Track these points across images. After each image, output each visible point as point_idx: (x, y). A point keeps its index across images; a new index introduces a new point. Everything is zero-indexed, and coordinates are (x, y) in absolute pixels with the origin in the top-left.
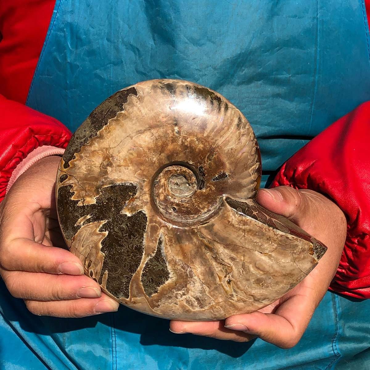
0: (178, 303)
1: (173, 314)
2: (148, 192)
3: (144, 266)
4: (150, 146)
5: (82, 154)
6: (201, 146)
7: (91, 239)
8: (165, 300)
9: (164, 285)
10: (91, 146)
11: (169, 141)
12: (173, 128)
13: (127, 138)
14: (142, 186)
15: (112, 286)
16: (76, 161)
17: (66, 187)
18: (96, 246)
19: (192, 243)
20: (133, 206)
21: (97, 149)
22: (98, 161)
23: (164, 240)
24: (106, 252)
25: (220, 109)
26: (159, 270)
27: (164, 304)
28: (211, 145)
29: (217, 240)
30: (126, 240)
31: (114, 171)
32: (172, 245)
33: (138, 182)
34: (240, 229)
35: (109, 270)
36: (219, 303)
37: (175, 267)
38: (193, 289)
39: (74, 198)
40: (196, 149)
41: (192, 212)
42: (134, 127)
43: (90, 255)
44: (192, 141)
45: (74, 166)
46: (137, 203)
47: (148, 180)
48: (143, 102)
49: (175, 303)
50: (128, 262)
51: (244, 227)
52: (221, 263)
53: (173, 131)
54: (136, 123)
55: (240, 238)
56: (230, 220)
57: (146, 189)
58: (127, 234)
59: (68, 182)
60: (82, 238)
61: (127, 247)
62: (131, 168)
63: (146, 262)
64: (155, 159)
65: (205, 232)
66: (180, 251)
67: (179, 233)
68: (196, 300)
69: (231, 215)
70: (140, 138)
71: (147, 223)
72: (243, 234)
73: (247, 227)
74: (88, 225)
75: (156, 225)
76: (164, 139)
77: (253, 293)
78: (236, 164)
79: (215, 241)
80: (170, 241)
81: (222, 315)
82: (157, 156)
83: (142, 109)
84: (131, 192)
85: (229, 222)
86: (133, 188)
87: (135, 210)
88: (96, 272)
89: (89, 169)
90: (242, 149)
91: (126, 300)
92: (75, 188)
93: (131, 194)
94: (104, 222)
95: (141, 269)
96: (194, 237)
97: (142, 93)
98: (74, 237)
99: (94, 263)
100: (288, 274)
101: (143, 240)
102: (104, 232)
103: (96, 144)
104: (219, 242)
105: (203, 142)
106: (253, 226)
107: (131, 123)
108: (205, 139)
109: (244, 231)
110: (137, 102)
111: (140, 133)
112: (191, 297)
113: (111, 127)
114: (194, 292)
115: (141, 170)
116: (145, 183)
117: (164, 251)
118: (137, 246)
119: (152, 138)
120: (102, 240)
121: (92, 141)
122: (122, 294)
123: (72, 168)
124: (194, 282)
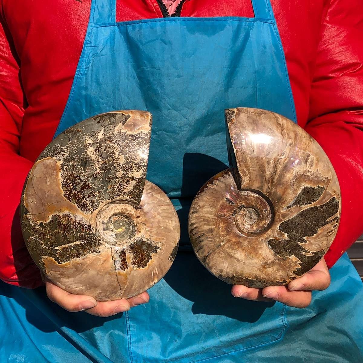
0: (316, 170)
1: (326, 165)
2: (267, 233)
3: (308, 205)
4: (241, 251)
5: (272, 279)
6: (221, 225)
7: (315, 243)
8: (320, 178)
9: (311, 186)
10: (265, 278)
11: (231, 243)
12: (223, 246)
13: (246, 264)
14: (265, 239)
15: (334, 211)
16: (278, 280)
17: (296, 274)
18: (317, 237)
19: (276, 191)
20: (279, 236)
21: (264, 275)
22: (270, 270)
23: (286, 206)
24: (316, 230)
25: (195, 228)
26: (304, 196)
27: (323, 176)
28: (217, 219)
29: (264, 180)
30: (301, 225)
31: (268, 258)
32: (285, 200)
33: (265, 243)
34: (249, 172)
35: (325, 220)
36: (299, 148)
37: (297, 189)
38: (302, 170)
39: (299, 267)
40: (225, 226)
41: (260, 201)
42: (238, 265)
43: (324, 236)
44: (222, 231)
45: (281, 279)
46: (276, 235)
47: (260, 238)
48: (222, 269)
49: (318, 171)
50: (313, 215)
51: (246, 171)
52: (275, 167)
53: (224, 245)
54: (235, 266)
55: (254, 168)
56: (248, 181)
57: (266, 236)
58: (297, 227)
59: (293, 275)
60: (318, 247)
61: (304, 222)
62: (260, 252)
63: (305, 206)
64: (246, 243)
65: (265, 189)
66: (286, 193)
67: (276, 202)
68: (307, 162)
69: (245, 183)
70: (241, 258)
71: (283, 222)
72: (250, 169)
73: (245, 170)
74: (308, 250)
75: (281, 216)
76: (232, 246)
77: (280, 134)
78: (217, 199)
79: (266, 180)
80: (284, 203)
81: (306, 139)
82: (244, 243)
83: (226, 268)
84: (273, 242)
85: (250, 181)
86: (270, 243)
87: (281, 233)
88: (332, 225)
89: (277, 271)
90: (207, 201)
91: (337, 197)
92: (293, 270)
93: (274, 241)
94: (300, 244)
95: (311, 205)
96: (272, 192)
97: (218, 272)
98: (321, 250)
99: (328, 230)
100: (255, 124)
101: (294, 217)
102: (306, 240)
103: (261, 277)
104: (264, 178)
105: (219, 225)
106: (242, 167)
107: (237, 268)
108: (216, 225)
109: (248, 170)
110: (224, 272)
111: (238, 260)
112: (307, 167)
113: (247, 276)
114: (303, 168)
115: (257, 246)
116: (262, 239)
117: (292, 201)
118: (300, 217)
119: (236, 253)
120: (311, 237)
121: (261, 280)
122: (334, 202)
123: (283, 279)
124: (297, 172)
